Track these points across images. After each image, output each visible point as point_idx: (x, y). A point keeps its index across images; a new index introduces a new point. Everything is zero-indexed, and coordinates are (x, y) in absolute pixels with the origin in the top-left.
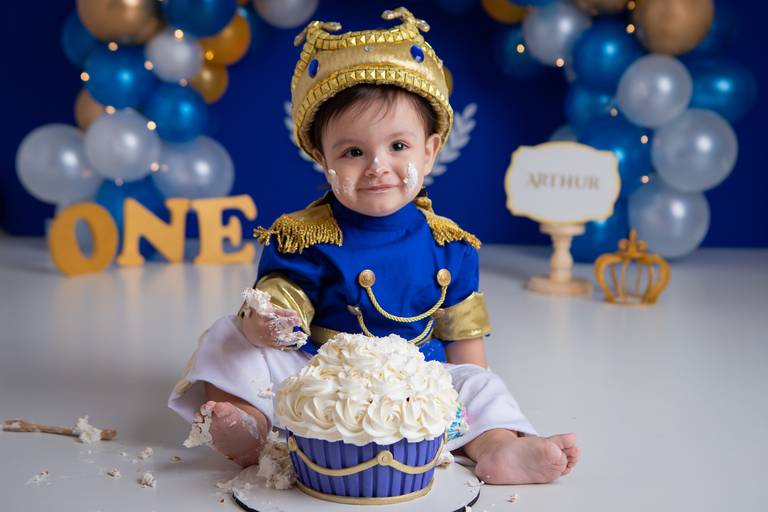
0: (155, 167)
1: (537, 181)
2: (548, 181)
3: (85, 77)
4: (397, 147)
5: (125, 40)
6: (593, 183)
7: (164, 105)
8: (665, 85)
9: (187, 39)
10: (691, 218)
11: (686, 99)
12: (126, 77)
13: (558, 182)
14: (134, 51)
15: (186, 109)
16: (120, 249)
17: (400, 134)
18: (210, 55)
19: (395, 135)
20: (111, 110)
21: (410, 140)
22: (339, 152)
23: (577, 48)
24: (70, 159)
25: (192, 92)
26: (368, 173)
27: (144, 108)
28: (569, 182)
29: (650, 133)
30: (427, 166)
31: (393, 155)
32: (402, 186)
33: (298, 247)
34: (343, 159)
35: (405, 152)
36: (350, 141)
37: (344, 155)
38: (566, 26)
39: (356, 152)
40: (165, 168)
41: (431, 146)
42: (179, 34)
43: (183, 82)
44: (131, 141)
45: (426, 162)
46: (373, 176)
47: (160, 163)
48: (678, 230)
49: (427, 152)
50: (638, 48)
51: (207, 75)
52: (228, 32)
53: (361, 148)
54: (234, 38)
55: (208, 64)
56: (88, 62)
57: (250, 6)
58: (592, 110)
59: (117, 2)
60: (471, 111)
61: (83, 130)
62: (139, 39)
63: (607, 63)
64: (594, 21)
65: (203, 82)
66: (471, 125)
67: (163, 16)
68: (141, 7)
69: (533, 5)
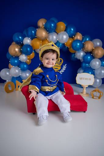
0: (20, 75)
1: (81, 79)
2: (83, 79)
3: (10, 61)
5: (16, 56)
6: (90, 79)
7: (22, 66)
8: (98, 63)
9: (25, 56)
10: (100, 82)
11: (101, 65)
12: (16, 61)
13: (84, 79)
14: (17, 57)
15: (25, 66)
16: (15, 88)
19: (53, 58)
20: (14, 66)
23: (84, 57)
24: (8, 73)
25: (26, 63)
27: (19, 66)
28: (86, 79)
29: (94, 69)
38: (82, 54)
40: (22, 75)
44: (17, 71)
48: (98, 84)
50: (93, 57)
51: (28, 61)
52: (31, 54)
55: (28, 59)
56: (10, 59)
57: (34, 50)
58: (85, 66)
59: (15, 50)
60: (66, 65)
61: (10, 69)
62: (18, 56)
63: (89, 60)
64: (86, 53)
65: (28, 62)
66: (66, 67)
67: (22, 52)
68: (18, 51)
69: (77, 50)
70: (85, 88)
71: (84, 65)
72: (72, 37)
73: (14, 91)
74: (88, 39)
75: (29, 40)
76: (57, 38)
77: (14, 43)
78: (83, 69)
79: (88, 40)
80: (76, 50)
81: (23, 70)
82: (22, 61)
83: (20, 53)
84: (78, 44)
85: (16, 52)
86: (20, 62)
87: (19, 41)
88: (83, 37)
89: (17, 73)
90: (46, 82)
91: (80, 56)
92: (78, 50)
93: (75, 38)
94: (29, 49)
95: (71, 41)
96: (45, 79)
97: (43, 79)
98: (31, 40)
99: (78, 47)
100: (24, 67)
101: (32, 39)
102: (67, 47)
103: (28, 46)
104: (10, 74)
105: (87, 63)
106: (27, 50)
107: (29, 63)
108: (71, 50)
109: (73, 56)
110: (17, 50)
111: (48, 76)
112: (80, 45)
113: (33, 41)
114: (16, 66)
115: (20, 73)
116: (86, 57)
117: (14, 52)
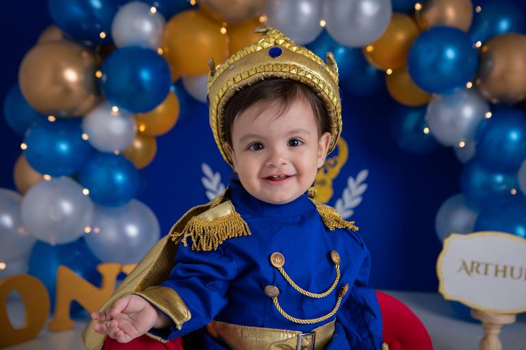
0: (88, 230)
1: (471, 268)
2: (482, 269)
3: (24, 146)
4: (293, 143)
5: (63, 114)
7: (99, 175)
9: (122, 115)
12: (63, 147)
13: (491, 270)
14: (72, 123)
15: (120, 178)
17: (297, 131)
18: (142, 128)
19: (293, 132)
20: (47, 177)
21: (305, 137)
22: (245, 145)
23: (480, 133)
24: (7, 221)
25: (124, 160)
26: (268, 164)
27: (79, 176)
28: (504, 271)
30: (320, 160)
31: (290, 149)
32: (298, 175)
33: (213, 246)
34: (248, 152)
35: (300, 148)
36: (254, 136)
37: (248, 148)
38: (468, 112)
39: (258, 146)
40: (97, 230)
41: (323, 142)
42: (115, 109)
43: (117, 152)
44: (67, 207)
45: (319, 157)
46: (272, 166)
47: (92, 227)
49: (319, 147)
51: (138, 144)
52: (160, 108)
53: (263, 142)
54: (166, 113)
55: (140, 135)
56: (28, 133)
57: (180, 84)
58: (489, 186)
59: (58, 80)
60: (363, 175)
61: (22, 193)
62: (76, 114)
63: (511, 148)
64: (492, 108)
65: (134, 150)
66: (363, 188)
67: (101, 93)
68: (80, 83)
69: (438, 92)
70: (495, 331)
71: (478, 178)
72: (411, 12)
73: (43, 332)
74: (504, 25)
75: (152, 18)
76: (320, 16)
77: (54, 34)
78: (470, 202)
79: (510, 30)
80: (430, 90)
81: (106, 200)
82: (100, 145)
83: (92, 97)
84: (450, 54)
85: (66, 89)
86: (90, 154)
87: (85, 26)
88: (476, 15)
89: (64, 218)
90: (271, 299)
91: (454, 123)
92: (447, 87)
93: (431, 17)
94: (145, 75)
95: (401, 36)
96: (263, 283)
97: (251, 282)
98: (160, 21)
99: (446, 68)
100: (111, 181)
101: (168, 13)
102: (374, 66)
103: (144, 55)
104: (18, 221)
105: (499, 172)
106: (136, 80)
107: (142, 162)
108: (404, 90)
109: (411, 120)
110: (71, 75)
111: (278, 261)
112: (460, 62)
113: (172, 24)
114: (64, 179)
115: (88, 216)
116: (493, 135)
117: (57, 90)
